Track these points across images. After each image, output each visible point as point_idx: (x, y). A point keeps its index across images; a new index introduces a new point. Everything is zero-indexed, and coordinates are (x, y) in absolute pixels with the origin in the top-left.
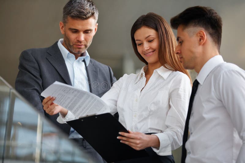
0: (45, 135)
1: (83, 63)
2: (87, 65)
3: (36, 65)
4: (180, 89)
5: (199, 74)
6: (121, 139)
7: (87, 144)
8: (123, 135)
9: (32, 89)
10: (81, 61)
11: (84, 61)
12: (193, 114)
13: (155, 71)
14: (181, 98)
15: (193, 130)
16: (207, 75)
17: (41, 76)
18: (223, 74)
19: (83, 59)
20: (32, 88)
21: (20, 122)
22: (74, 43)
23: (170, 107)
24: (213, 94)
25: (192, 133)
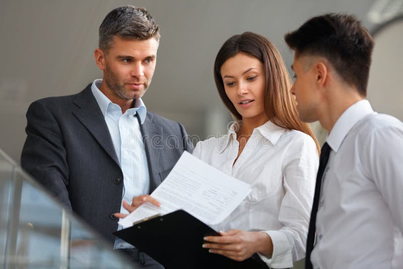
0: (74, 244)
1: (136, 119)
2: (142, 123)
3: (56, 126)
4: (301, 161)
5: (331, 133)
6: (209, 247)
7: (147, 257)
8: (211, 241)
9: (51, 167)
10: (131, 116)
11: (137, 115)
12: (323, 202)
13: (255, 131)
14: (303, 176)
15: (322, 229)
16: (344, 135)
17: (64, 144)
18: (375, 135)
19: (135, 113)
20: (49, 165)
21: (31, 223)
22: (126, 81)
23: (284, 190)
24: (358, 169)
25: (321, 237)
